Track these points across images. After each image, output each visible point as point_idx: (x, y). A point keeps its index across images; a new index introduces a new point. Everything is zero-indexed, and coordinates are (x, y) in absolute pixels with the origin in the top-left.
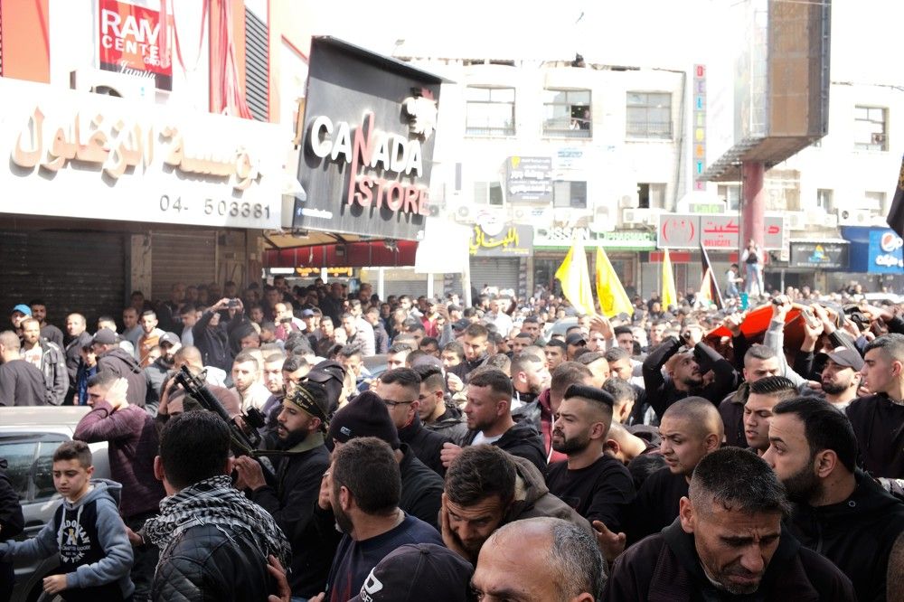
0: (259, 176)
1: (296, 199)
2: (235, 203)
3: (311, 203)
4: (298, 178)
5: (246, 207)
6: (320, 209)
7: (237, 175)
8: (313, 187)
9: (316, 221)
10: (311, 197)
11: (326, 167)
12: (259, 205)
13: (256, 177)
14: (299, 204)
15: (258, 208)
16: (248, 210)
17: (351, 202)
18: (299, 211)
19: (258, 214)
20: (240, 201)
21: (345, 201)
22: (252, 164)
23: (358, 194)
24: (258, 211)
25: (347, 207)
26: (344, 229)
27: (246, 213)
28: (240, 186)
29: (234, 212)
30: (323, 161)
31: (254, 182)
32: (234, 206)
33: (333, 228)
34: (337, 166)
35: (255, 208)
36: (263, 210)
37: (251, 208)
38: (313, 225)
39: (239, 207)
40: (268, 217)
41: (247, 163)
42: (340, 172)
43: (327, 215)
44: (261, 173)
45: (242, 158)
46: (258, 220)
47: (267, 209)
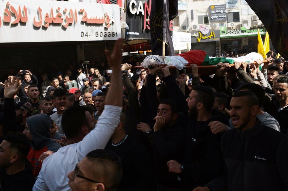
0: (113, 23)
1: (126, 29)
2: (105, 32)
3: (131, 30)
4: (126, 22)
5: (109, 33)
6: (135, 32)
7: (105, 23)
8: (131, 25)
9: (134, 36)
10: (131, 28)
11: (135, 18)
12: (114, 32)
13: (111, 23)
14: (127, 31)
15: (113, 33)
16: (110, 34)
17: (145, 28)
18: (127, 33)
19: (113, 36)
20: (107, 32)
21: (143, 28)
22: (110, 19)
23: (147, 26)
24: (113, 34)
25: (144, 30)
26: (143, 38)
27: (109, 35)
28: (106, 26)
29: (105, 36)
30: (134, 15)
31: (111, 25)
32: (105, 33)
33: (139, 38)
34: (139, 17)
35: (112, 33)
36: (115, 34)
37: (111, 34)
38: (132, 37)
39: (107, 34)
40: (117, 36)
41: (108, 18)
42: (141, 18)
43: (138, 34)
44: (114, 21)
45: (106, 17)
46: (114, 37)
47: (116, 33)
